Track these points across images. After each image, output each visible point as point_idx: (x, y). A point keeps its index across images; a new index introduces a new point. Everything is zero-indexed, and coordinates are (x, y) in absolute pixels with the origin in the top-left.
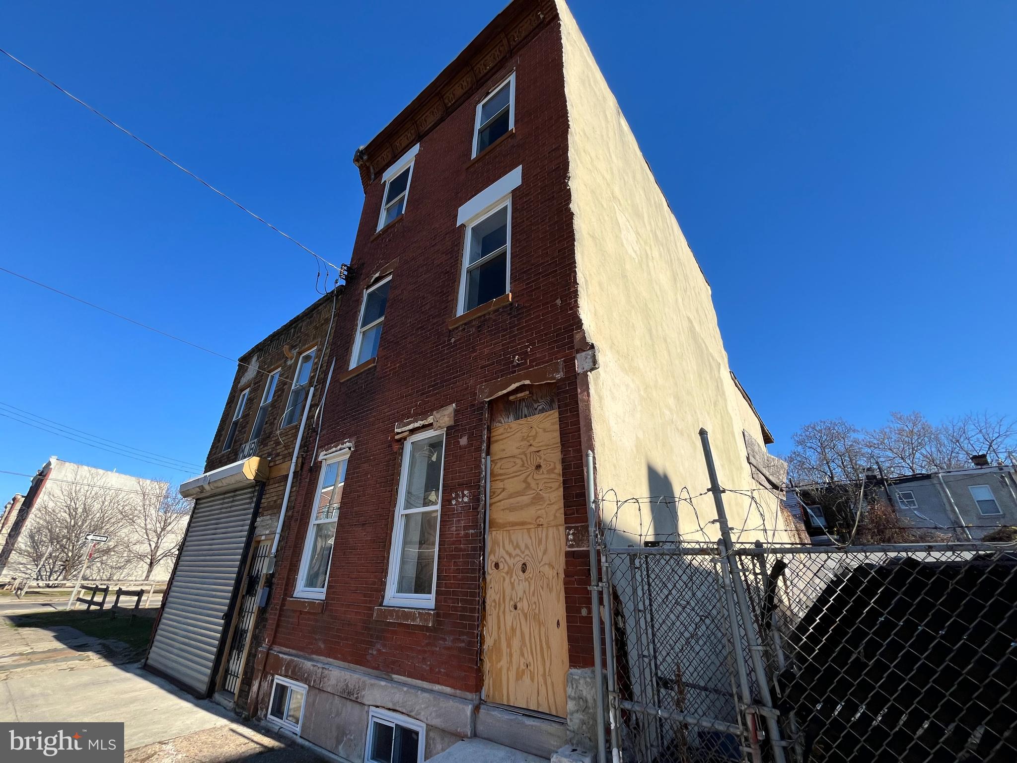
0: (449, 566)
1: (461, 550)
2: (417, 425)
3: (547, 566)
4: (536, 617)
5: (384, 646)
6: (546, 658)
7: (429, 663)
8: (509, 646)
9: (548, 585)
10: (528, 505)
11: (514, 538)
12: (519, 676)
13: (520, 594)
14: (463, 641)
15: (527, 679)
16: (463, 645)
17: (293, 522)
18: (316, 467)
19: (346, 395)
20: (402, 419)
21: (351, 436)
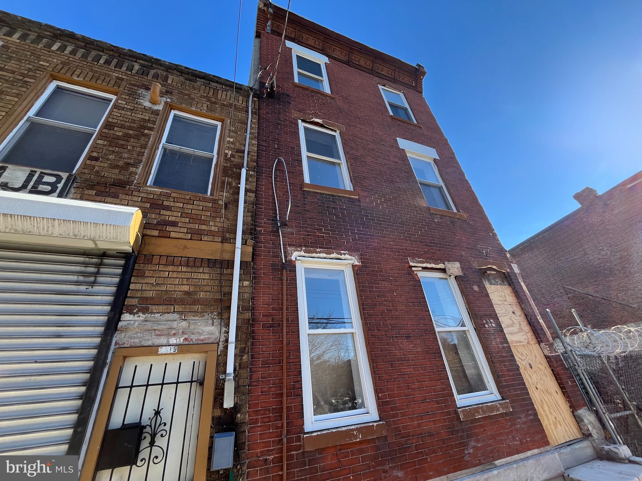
0: (501, 368)
1: (504, 357)
2: (429, 266)
3: (539, 364)
4: (547, 390)
5: (478, 441)
6: (560, 411)
7: (517, 438)
8: (544, 411)
9: (544, 374)
10: (518, 332)
12: (555, 426)
13: (535, 380)
14: (530, 415)
15: (559, 426)
16: (532, 417)
17: (259, 328)
18: (291, 267)
19: (320, 206)
20: (414, 256)
21: (351, 250)
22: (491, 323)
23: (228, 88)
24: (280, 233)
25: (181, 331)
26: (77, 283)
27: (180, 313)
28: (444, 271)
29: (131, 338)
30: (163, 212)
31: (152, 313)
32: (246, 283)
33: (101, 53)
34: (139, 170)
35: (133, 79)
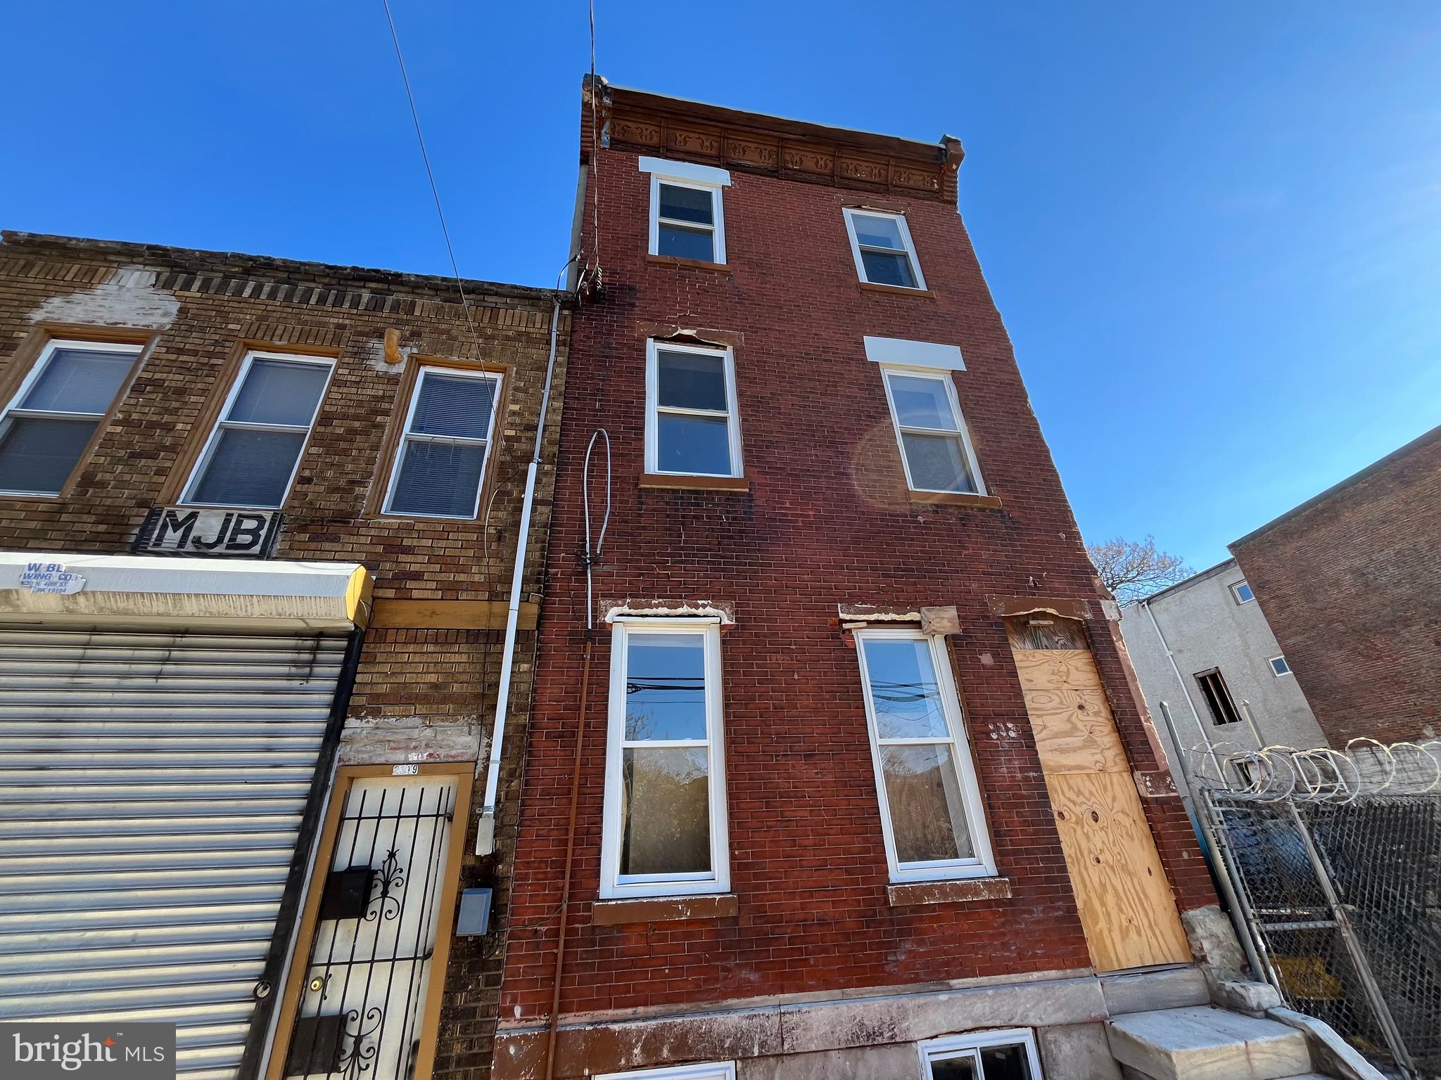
0: (1010, 817)
1: (1023, 797)
2: (883, 617)
3: (1120, 814)
4: (1125, 868)
5: (921, 942)
6: (1147, 908)
7: (1013, 948)
8: (1103, 904)
9: (1127, 834)
10: (1080, 748)
11: (1072, 782)
12: (1125, 934)
13: (1099, 845)
14: (1059, 909)
15: (1133, 935)
16: (1061, 913)
17: (541, 740)
18: (603, 634)
19: (668, 516)
20: (850, 601)
21: (717, 598)
22: (1008, 730)
23: (516, 301)
24: (589, 575)
25: (423, 743)
26: (289, 677)
27: (424, 716)
28: (917, 624)
29: (358, 752)
30: (402, 558)
31: (385, 716)
32: (525, 667)
33: (313, 285)
34: (368, 491)
35: (360, 323)
